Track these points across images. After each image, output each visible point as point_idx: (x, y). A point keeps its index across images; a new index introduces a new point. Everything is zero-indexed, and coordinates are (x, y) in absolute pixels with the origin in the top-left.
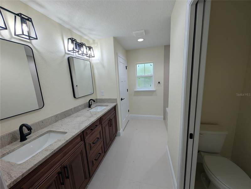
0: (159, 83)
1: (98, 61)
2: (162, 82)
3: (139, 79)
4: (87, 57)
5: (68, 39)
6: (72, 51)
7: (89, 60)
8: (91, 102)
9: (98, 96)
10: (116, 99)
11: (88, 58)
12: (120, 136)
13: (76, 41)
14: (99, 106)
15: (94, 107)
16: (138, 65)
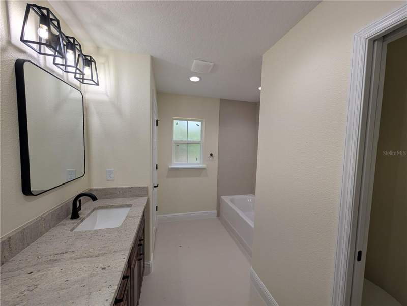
0: (211, 155)
1: (105, 98)
2: (216, 154)
3: (178, 146)
4: (77, 79)
7: (80, 88)
8: (80, 201)
9: (96, 183)
10: (147, 187)
11: (77, 83)
12: (149, 273)
14: (102, 208)
15: (88, 215)
16: (175, 122)
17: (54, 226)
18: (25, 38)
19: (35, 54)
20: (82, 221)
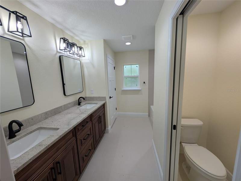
0: (144, 82)
1: (88, 61)
2: (147, 82)
3: (126, 79)
4: (78, 56)
5: (60, 38)
6: (64, 50)
7: (80, 59)
8: (81, 100)
9: (88, 94)
10: (105, 97)
11: (79, 57)
12: (108, 132)
13: (68, 41)
14: (89, 103)
15: (83, 105)
16: (125, 66)
17: (73, 107)
18: (61, 49)
19: (64, 52)
20: (81, 106)
